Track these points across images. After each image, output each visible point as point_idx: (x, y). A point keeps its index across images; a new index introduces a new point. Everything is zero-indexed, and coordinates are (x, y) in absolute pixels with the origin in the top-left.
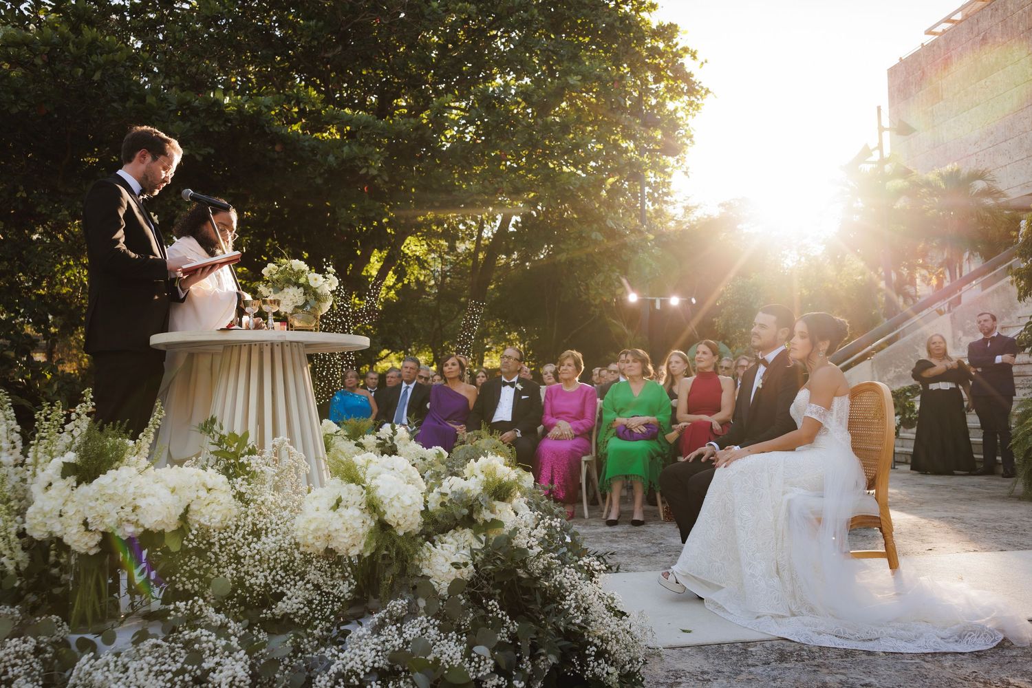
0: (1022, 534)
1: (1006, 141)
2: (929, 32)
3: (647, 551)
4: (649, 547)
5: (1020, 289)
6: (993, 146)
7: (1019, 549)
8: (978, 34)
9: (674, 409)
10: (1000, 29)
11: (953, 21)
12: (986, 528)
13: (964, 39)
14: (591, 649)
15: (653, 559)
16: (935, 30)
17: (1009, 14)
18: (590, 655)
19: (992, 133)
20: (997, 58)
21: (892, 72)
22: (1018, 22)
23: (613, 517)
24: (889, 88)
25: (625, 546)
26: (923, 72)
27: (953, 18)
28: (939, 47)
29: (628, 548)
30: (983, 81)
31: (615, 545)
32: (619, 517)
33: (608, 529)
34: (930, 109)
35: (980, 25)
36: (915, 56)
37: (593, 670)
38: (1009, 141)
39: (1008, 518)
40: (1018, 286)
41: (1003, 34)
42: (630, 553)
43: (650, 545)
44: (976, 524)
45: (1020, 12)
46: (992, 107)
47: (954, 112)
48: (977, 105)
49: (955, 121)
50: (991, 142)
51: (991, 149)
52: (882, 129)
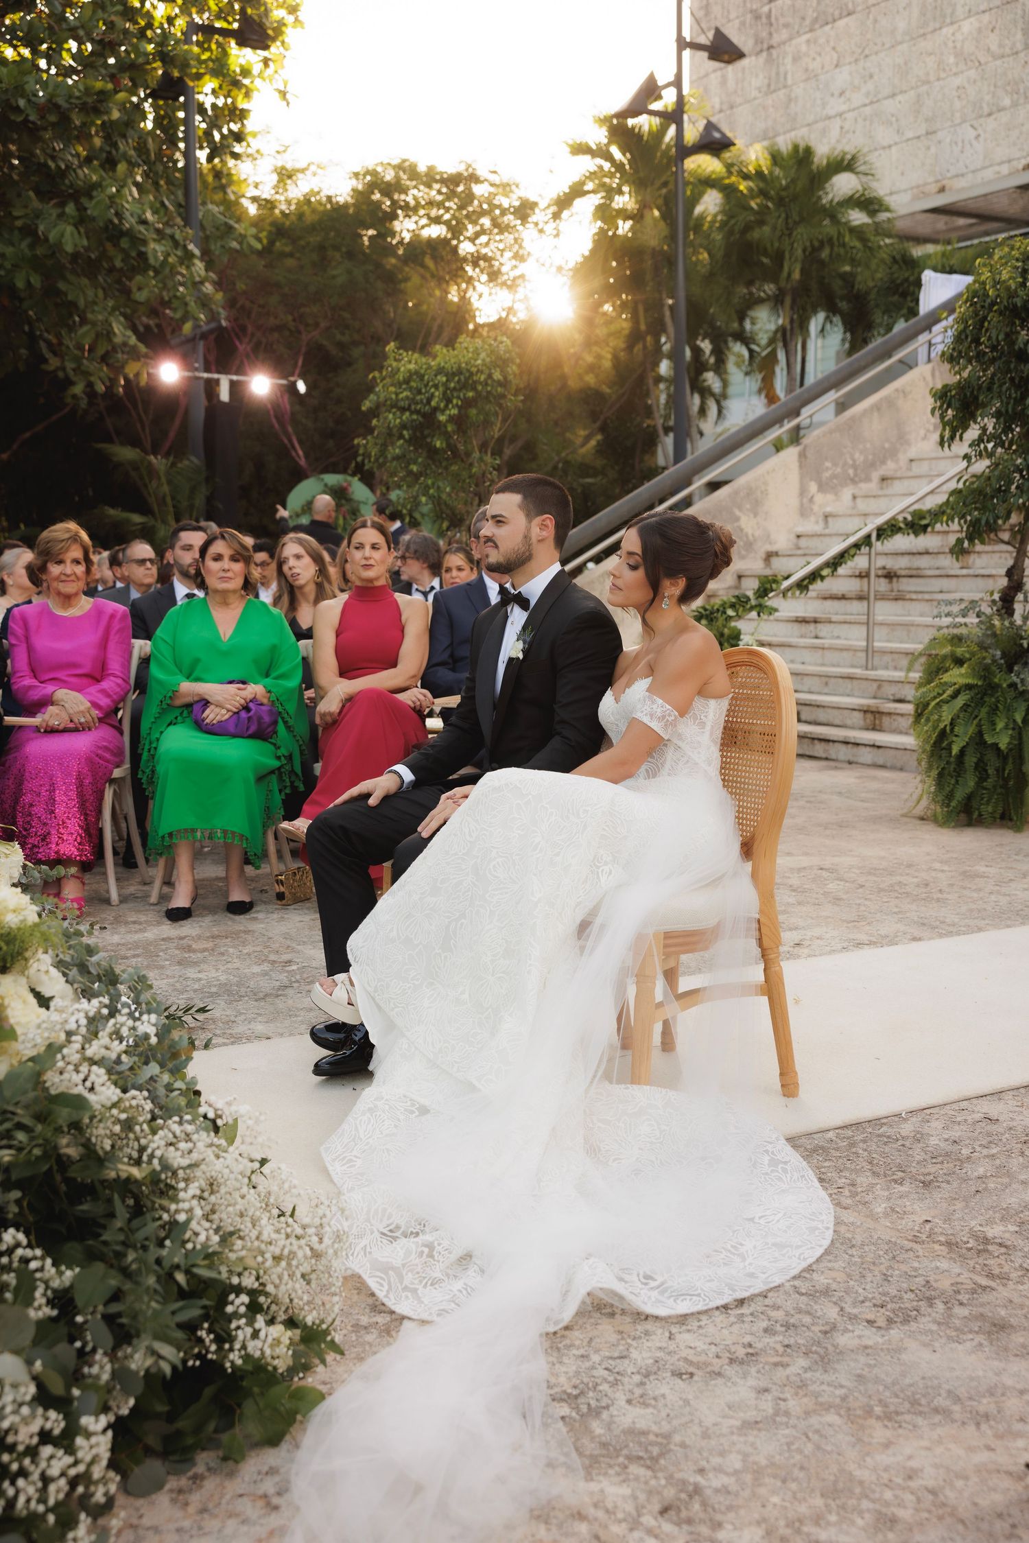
0: (938, 900)
1: (893, 95)
3: (266, 985)
4: (265, 974)
5: (944, 424)
6: (872, 103)
7: (941, 936)
9: (307, 666)
12: (881, 890)
14: (238, 1301)
15: (280, 1004)
18: (236, 1315)
19: (871, 76)
23: (181, 900)
25: (213, 974)
29: (223, 978)
31: (191, 973)
32: (194, 900)
33: (169, 929)
34: (766, 9)
37: (244, 1347)
38: (899, 98)
39: (909, 866)
40: (942, 417)
42: (231, 992)
43: (266, 967)
44: (861, 880)
46: (876, 21)
47: (808, 22)
48: (849, 14)
49: (808, 41)
50: (868, 94)
51: (868, 110)
52: (682, 44)
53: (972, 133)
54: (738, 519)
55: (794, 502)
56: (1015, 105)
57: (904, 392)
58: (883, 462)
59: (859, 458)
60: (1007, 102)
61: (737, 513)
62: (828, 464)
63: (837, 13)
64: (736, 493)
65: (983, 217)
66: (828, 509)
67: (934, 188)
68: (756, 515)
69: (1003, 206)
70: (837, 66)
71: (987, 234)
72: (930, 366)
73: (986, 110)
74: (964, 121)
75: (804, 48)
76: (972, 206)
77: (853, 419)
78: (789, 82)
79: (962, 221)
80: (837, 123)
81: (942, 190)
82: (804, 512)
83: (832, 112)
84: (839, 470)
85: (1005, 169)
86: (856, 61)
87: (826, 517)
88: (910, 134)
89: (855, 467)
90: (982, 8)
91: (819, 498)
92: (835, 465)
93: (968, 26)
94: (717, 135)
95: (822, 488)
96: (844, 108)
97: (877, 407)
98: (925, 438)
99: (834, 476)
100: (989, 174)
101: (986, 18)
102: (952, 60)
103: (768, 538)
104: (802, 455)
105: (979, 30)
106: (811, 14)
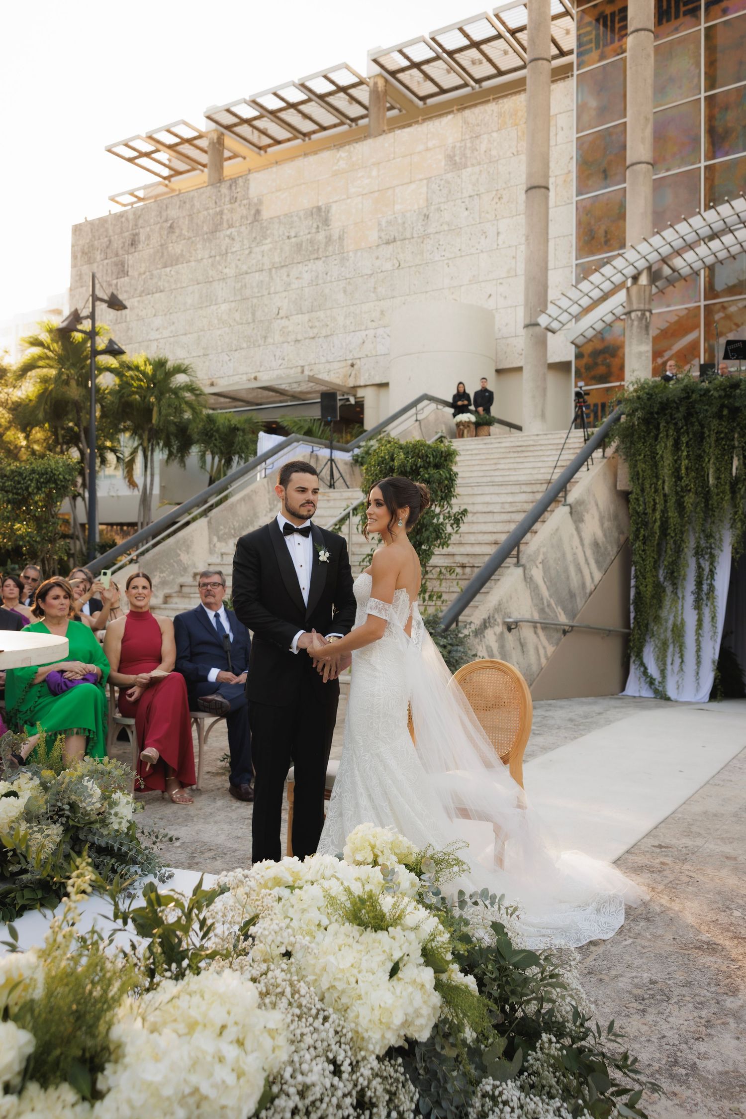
1: (186, 334)
2: (112, 199)
6: (174, 336)
8: (166, 221)
10: (187, 222)
11: (136, 197)
13: (152, 221)
16: (117, 199)
17: (195, 211)
19: (173, 323)
20: (182, 251)
21: (77, 230)
22: (203, 222)
24: (73, 246)
26: (110, 241)
27: (137, 193)
28: (127, 219)
30: (168, 269)
34: (115, 282)
35: (169, 212)
36: (103, 221)
38: (189, 336)
41: (189, 228)
45: (205, 213)
46: (175, 297)
47: (138, 291)
48: (161, 291)
49: (139, 301)
50: (172, 332)
51: (172, 339)
52: (95, 298)
53: (227, 358)
54: (179, 555)
55: (206, 546)
56: (248, 347)
57: (255, 492)
58: (248, 527)
59: (236, 524)
60: (245, 345)
61: (179, 552)
62: (222, 527)
63: (154, 290)
64: (178, 541)
65: (234, 399)
66: (223, 551)
67: (208, 382)
68: (188, 553)
69: (244, 395)
70: (155, 315)
71: (235, 407)
72: (266, 480)
73: (234, 348)
74: (223, 352)
75: (136, 304)
76: (232, 394)
77: (232, 504)
78: (128, 319)
79: (222, 400)
80: (155, 344)
81: (212, 385)
82: (211, 552)
83: (152, 338)
84: (227, 530)
85: (245, 377)
86: (165, 315)
87: (222, 554)
88: (195, 354)
89: (234, 529)
90: (232, 299)
91: (218, 545)
92: (225, 527)
93: (224, 307)
94: (116, 347)
95: (219, 540)
96: (159, 336)
97: (243, 499)
98: (266, 515)
99: (225, 534)
100: (236, 379)
101: (233, 304)
102: (216, 321)
103: (194, 566)
104: (209, 522)
105: (230, 310)
106: (140, 289)
